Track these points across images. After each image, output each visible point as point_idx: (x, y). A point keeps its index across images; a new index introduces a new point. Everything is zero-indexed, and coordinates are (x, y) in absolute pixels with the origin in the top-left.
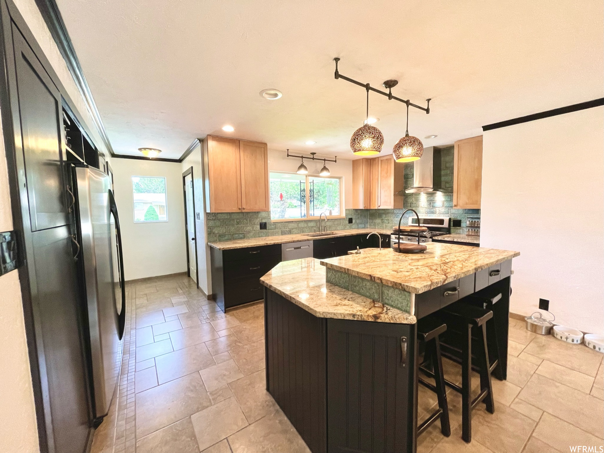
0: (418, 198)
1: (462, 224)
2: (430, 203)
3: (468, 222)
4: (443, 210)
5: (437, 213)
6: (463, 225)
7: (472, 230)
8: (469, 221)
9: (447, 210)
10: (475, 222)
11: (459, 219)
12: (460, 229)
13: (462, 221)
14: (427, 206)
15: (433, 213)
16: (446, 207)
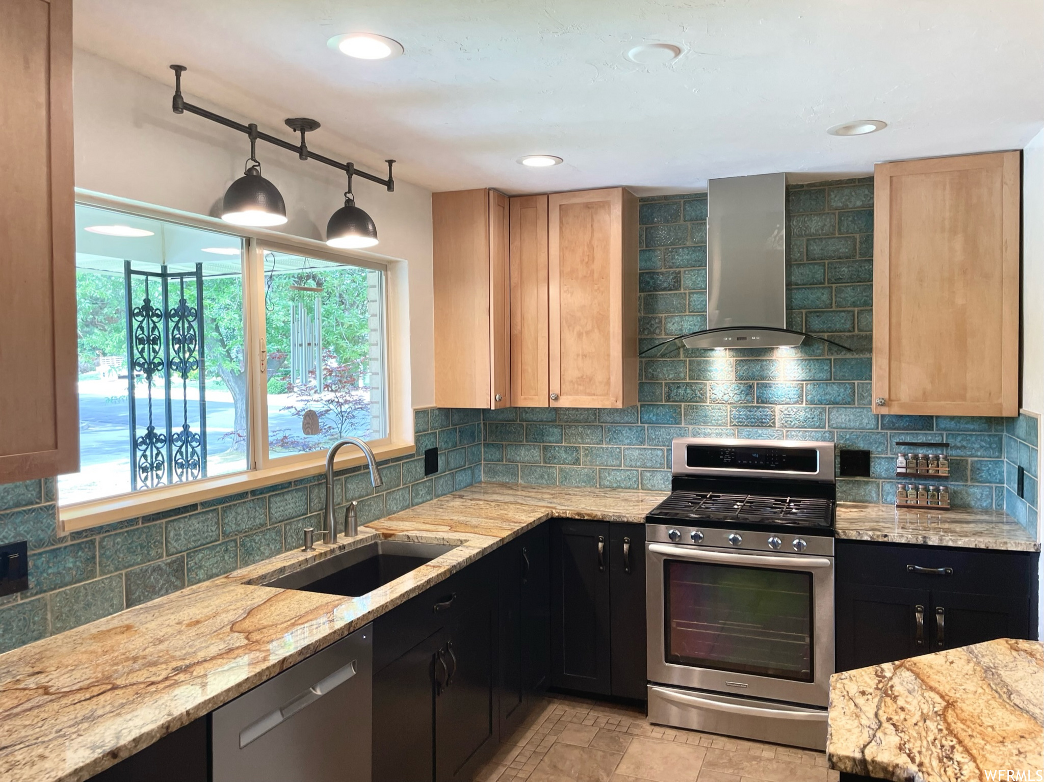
0: (699, 363)
1: (872, 464)
2: (751, 387)
3: (901, 461)
4: (800, 412)
5: (777, 424)
6: (878, 467)
7: (917, 489)
8: (905, 456)
9: (817, 412)
10: (926, 458)
11: (862, 445)
12: (867, 483)
13: (872, 456)
14: (736, 398)
15: (762, 423)
16: (812, 403)
